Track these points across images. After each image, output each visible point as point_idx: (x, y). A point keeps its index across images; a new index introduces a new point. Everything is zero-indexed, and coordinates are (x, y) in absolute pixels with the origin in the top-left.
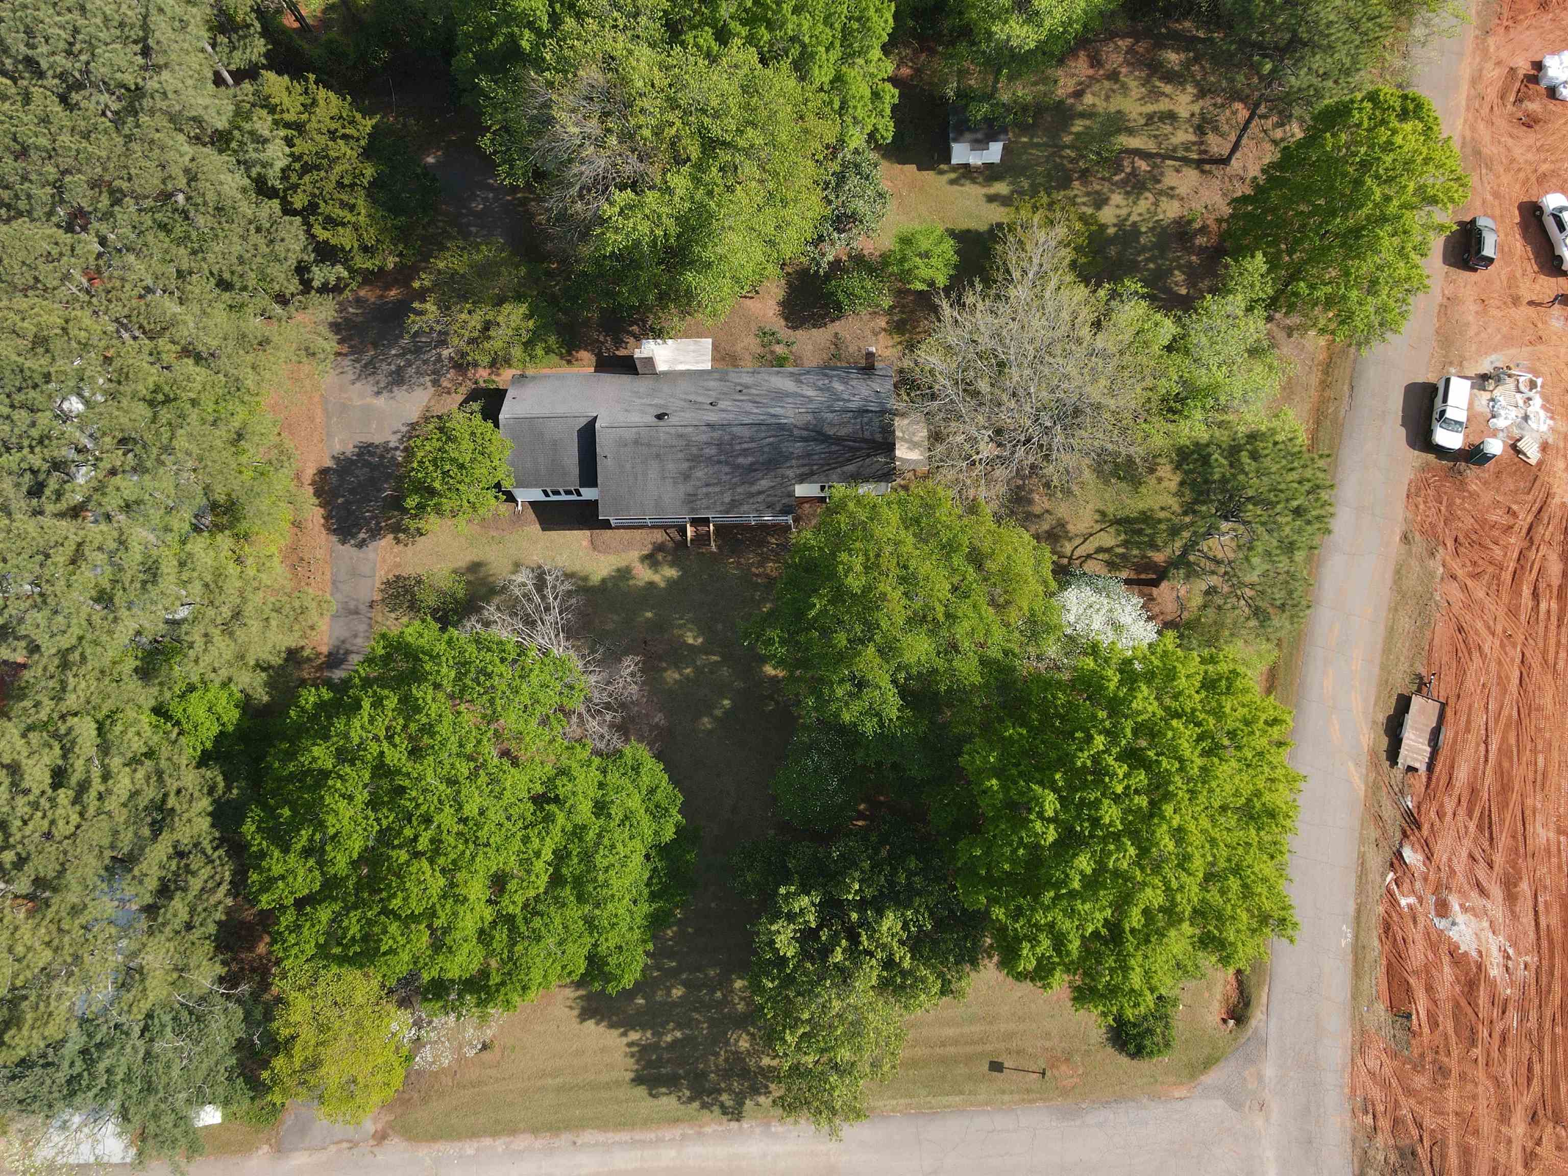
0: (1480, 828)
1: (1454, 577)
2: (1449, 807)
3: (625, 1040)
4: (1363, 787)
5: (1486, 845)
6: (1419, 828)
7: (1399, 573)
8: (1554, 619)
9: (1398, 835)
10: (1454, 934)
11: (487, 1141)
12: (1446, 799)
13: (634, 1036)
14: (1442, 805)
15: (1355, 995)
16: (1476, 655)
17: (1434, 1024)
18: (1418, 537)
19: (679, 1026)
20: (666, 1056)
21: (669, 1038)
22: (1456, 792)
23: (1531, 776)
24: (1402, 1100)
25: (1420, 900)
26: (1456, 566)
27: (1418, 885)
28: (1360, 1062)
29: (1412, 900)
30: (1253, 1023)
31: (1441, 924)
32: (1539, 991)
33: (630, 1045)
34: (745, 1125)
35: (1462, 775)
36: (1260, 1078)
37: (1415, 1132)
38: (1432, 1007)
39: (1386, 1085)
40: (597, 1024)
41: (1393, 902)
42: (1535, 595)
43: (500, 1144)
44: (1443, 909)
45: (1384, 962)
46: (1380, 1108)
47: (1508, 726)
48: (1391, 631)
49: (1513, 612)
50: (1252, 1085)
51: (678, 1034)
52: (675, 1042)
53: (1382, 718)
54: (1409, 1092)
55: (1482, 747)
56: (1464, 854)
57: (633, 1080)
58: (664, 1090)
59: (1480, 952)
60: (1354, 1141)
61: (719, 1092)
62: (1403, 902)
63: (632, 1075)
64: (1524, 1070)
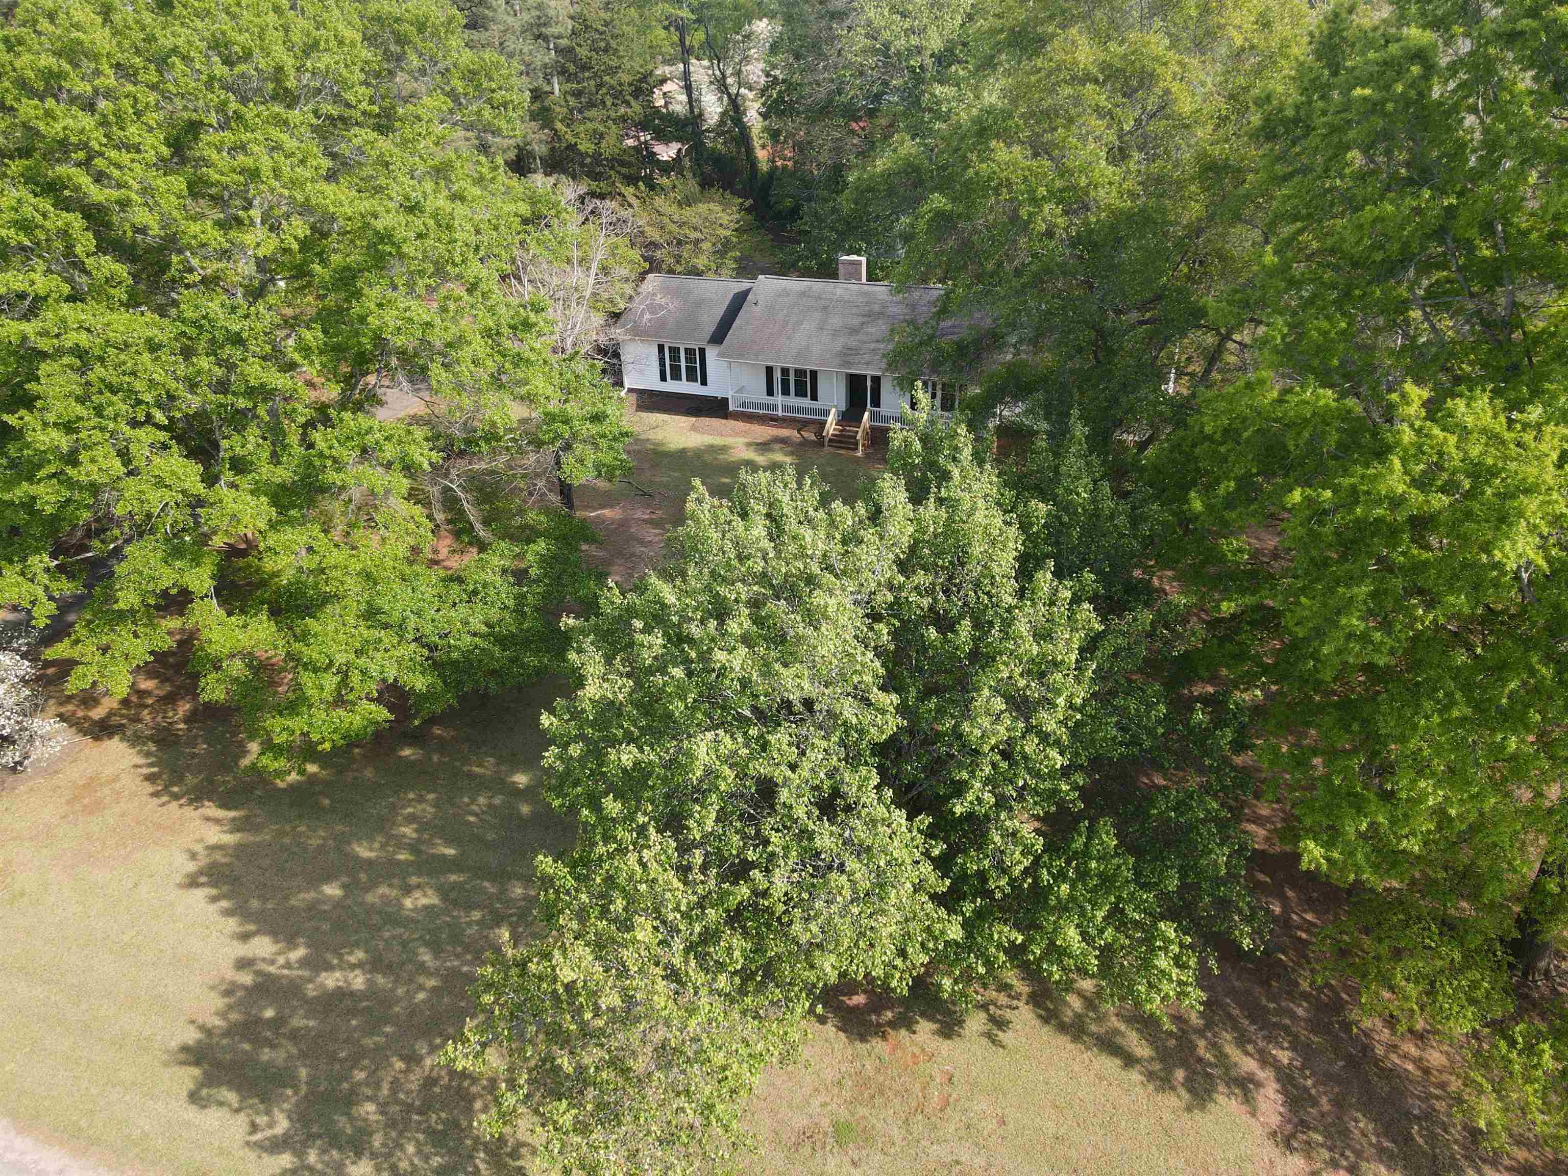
3: (238, 953)
13: (263, 948)
19: (375, 965)
20: (298, 1022)
40: (214, 899)
52: (342, 994)
57: (185, 1049)
58: (232, 1097)
61: (358, 1151)
63: (192, 1036)
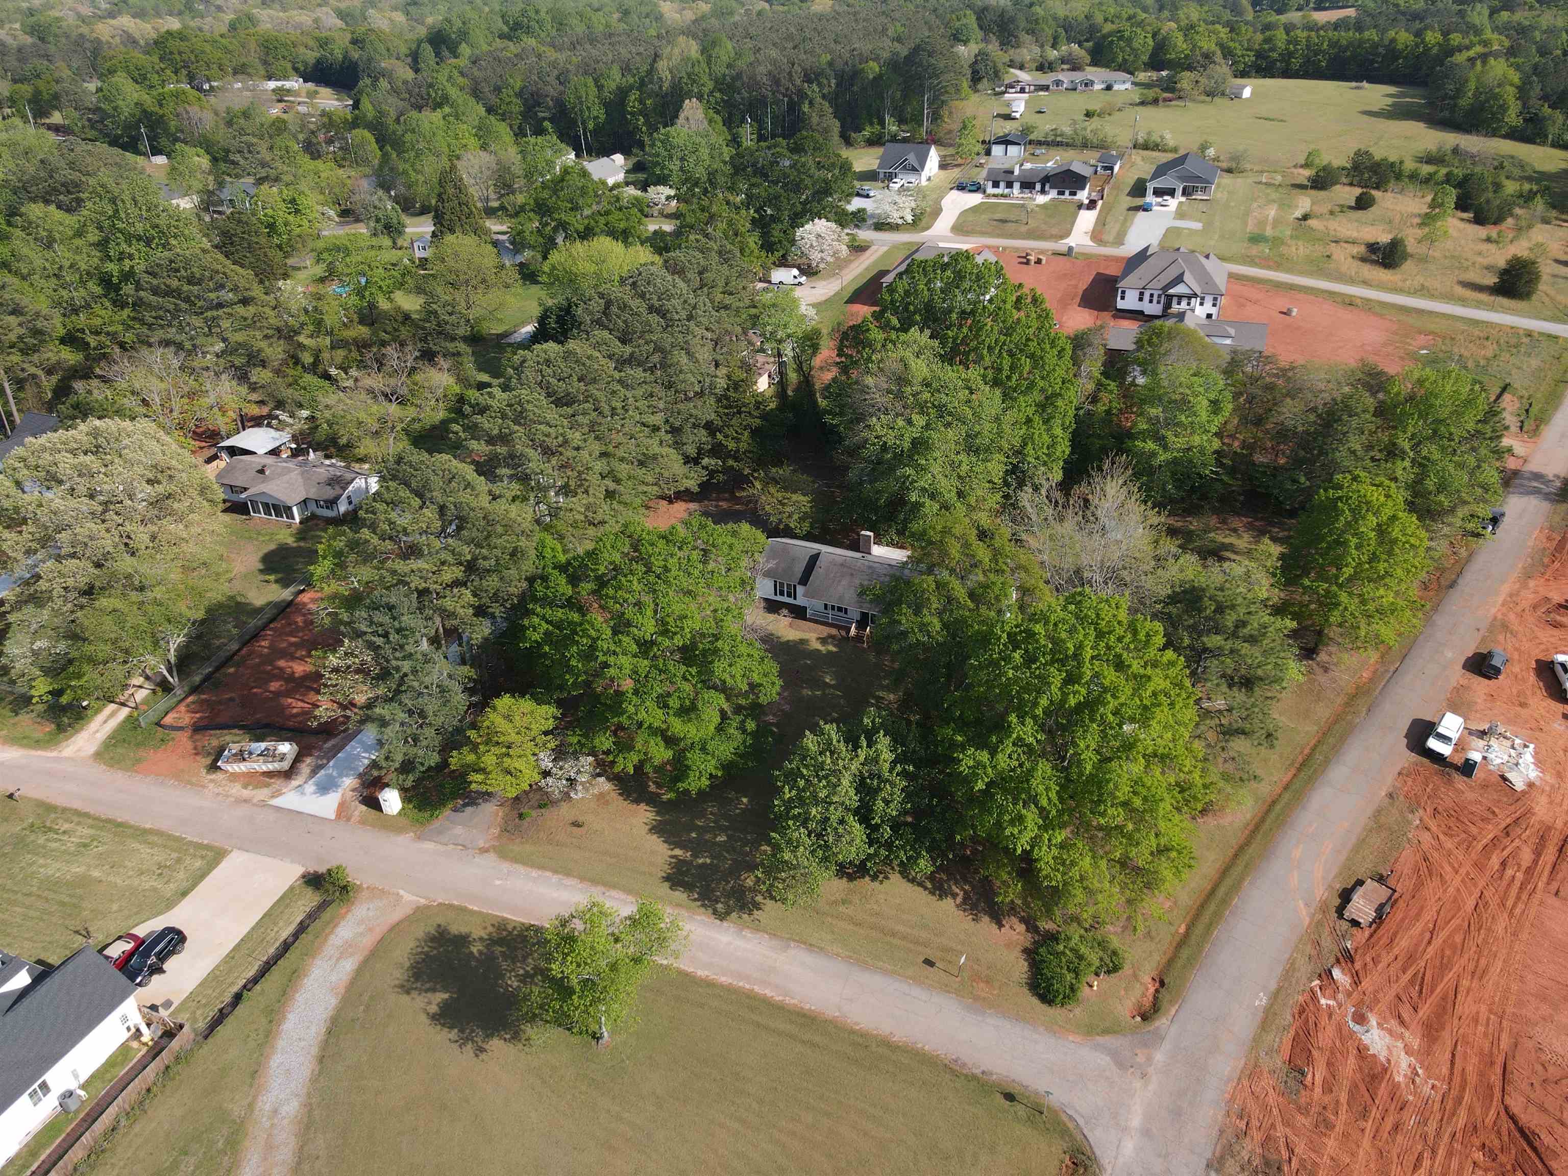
0: (1412, 982)
1: (1428, 829)
2: (1386, 959)
3: (670, 853)
4: (1307, 921)
5: (1415, 994)
6: (1353, 962)
7: (1378, 812)
8: (1517, 883)
9: (1332, 960)
10: (1366, 1039)
11: (548, 874)
12: (1384, 954)
13: (678, 852)
14: (1379, 956)
15: (1256, 1040)
16: (1436, 881)
17: (1328, 1088)
18: (1401, 798)
20: (693, 871)
21: (701, 861)
22: (1396, 951)
23: (1471, 967)
24: (1280, 1127)
25: (1340, 1006)
26: (1432, 825)
27: (1340, 996)
28: (1245, 1082)
29: (1331, 1002)
30: (1157, 1023)
31: (1356, 1028)
32: (1443, 1110)
33: (672, 857)
34: (725, 924)
35: (1404, 943)
36: (1149, 1059)
37: (1285, 1154)
38: (1329, 1076)
39: (1266, 1109)
40: (658, 838)
41: (1314, 998)
42: (1504, 864)
43: (555, 878)
44: (1360, 1019)
45: (1292, 1032)
46: (1255, 1123)
47: (1458, 929)
48: (1362, 842)
49: (1479, 866)
50: (1140, 1059)
51: (708, 861)
53: (1339, 886)
54: (1287, 1123)
55: (1428, 935)
56: (1393, 993)
57: (664, 877)
58: (681, 889)
59: (1389, 1061)
60: (1222, 1132)
61: (717, 902)
62: (1323, 1001)
63: (664, 874)
64: (1413, 1159)
